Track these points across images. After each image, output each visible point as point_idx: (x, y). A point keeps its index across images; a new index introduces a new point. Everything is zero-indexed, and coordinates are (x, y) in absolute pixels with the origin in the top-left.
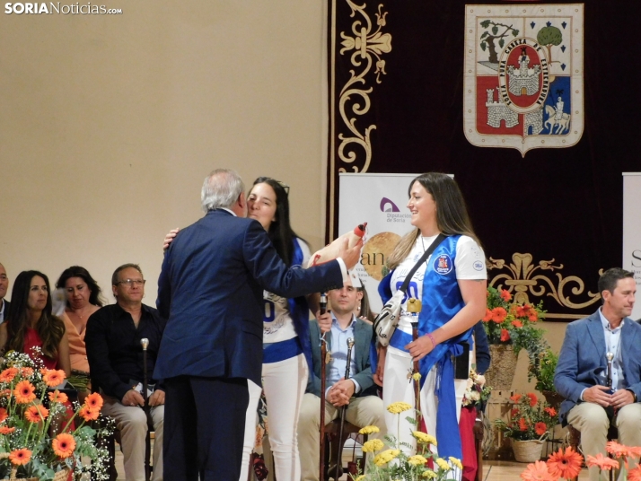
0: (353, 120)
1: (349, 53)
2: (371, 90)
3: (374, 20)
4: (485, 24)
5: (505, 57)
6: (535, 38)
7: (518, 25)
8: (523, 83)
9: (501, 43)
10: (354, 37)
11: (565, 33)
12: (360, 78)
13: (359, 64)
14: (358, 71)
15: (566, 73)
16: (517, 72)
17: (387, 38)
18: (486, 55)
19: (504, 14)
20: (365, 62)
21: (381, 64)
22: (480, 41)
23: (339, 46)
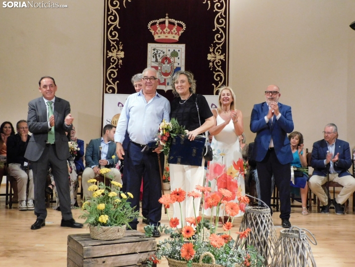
0: (111, 79)
1: (110, 58)
2: (117, 70)
3: (118, 47)
4: (154, 50)
5: (160, 60)
6: (170, 54)
7: (164, 50)
8: (166, 69)
9: (159, 56)
10: (112, 52)
11: (179, 53)
12: (114, 66)
13: (113, 61)
14: (113, 63)
15: (179, 66)
16: (164, 65)
17: (123, 53)
18: (154, 59)
19: (160, 46)
20: (115, 60)
21: (121, 61)
22: (152, 55)
23: (107, 55)
